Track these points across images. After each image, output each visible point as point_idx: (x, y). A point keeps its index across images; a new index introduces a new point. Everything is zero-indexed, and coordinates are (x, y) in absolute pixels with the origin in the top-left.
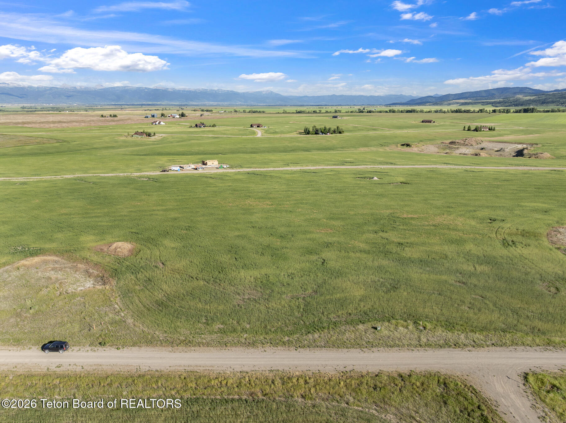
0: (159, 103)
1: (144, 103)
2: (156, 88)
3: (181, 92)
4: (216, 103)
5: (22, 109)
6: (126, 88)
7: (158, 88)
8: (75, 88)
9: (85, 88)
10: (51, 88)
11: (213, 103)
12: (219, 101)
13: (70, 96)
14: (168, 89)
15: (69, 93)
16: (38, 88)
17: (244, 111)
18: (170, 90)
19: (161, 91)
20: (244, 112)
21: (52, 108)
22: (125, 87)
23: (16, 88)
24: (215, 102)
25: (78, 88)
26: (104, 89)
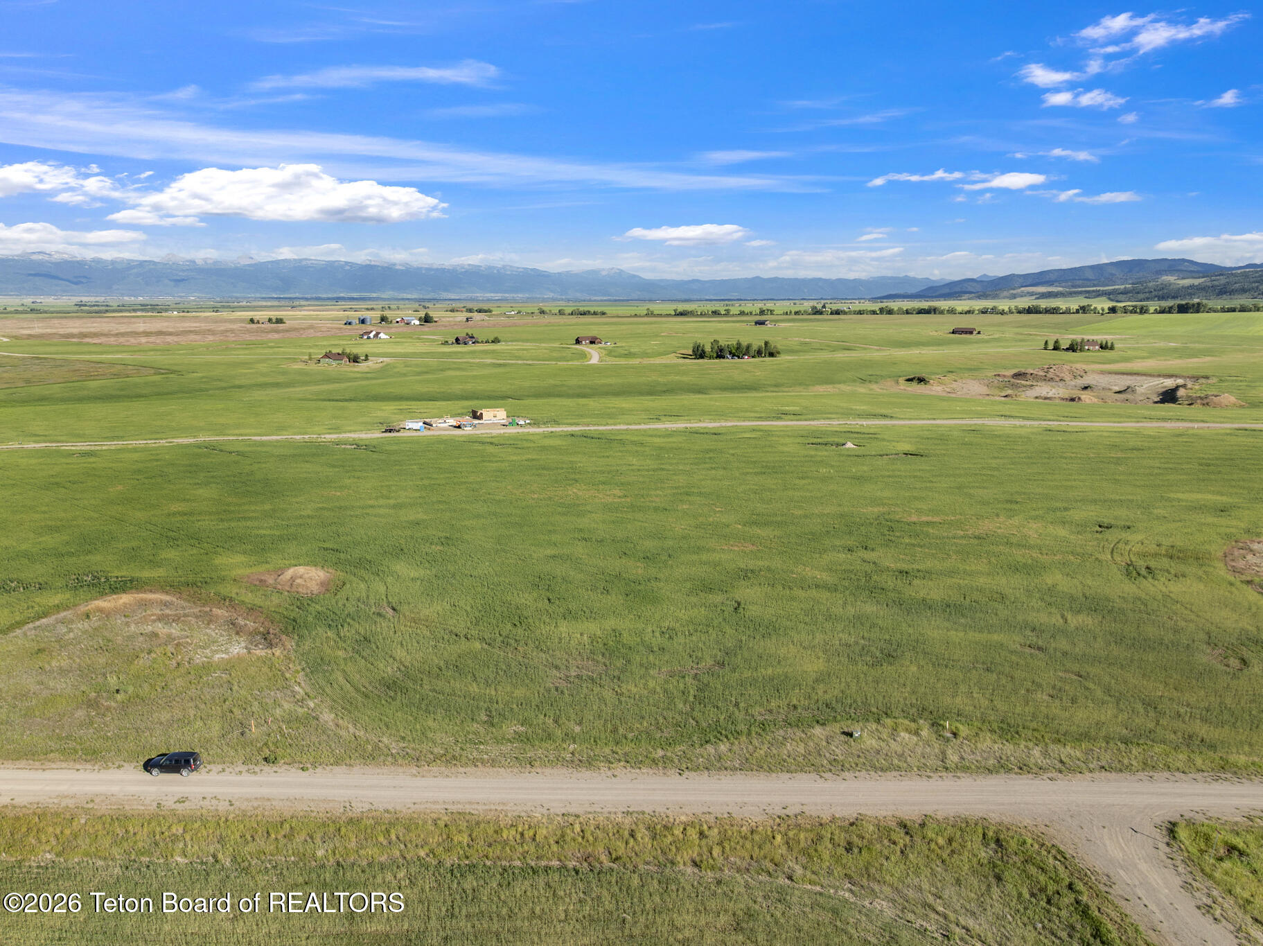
0: (374, 295)
1: (342, 295)
2: (368, 263)
3: (424, 272)
4: (499, 295)
5: (77, 308)
6: (304, 263)
7: (373, 263)
8: (193, 262)
9: (216, 262)
10: (142, 264)
11: (492, 295)
12: (506, 292)
13: (179, 281)
14: (395, 265)
15: (181, 274)
16: (113, 262)
17: (559, 311)
18: (397, 267)
19: (380, 268)
20: (561, 313)
21: (142, 305)
22: (301, 260)
23: (66, 262)
24: (497, 293)
25: (199, 262)
26: (255, 264)
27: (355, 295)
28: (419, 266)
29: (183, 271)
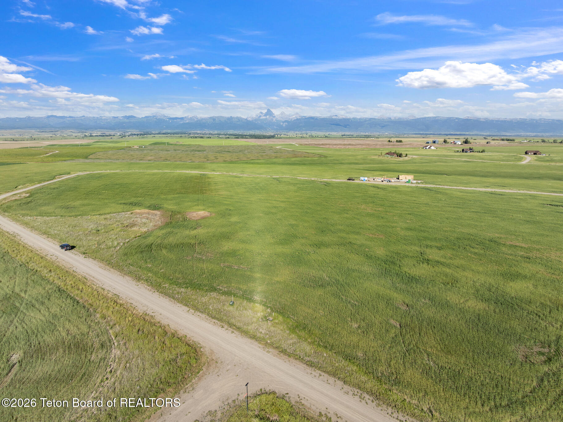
1: (452, 133)
2: (467, 118)
3: (495, 122)
4: (535, 134)
5: (342, 136)
6: (437, 118)
7: (469, 118)
8: (390, 118)
9: (400, 118)
10: (370, 119)
11: (531, 134)
12: (539, 132)
13: (384, 126)
14: (480, 118)
15: (384, 123)
16: (360, 119)
18: (482, 120)
19: (472, 121)
21: (365, 136)
22: (435, 117)
23: (344, 119)
24: (534, 132)
25: (393, 118)
26: (416, 119)
27: (458, 133)
28: (493, 119)
29: (385, 122)
